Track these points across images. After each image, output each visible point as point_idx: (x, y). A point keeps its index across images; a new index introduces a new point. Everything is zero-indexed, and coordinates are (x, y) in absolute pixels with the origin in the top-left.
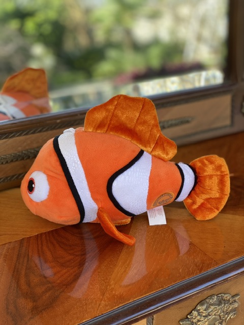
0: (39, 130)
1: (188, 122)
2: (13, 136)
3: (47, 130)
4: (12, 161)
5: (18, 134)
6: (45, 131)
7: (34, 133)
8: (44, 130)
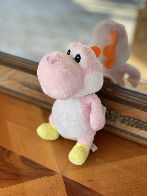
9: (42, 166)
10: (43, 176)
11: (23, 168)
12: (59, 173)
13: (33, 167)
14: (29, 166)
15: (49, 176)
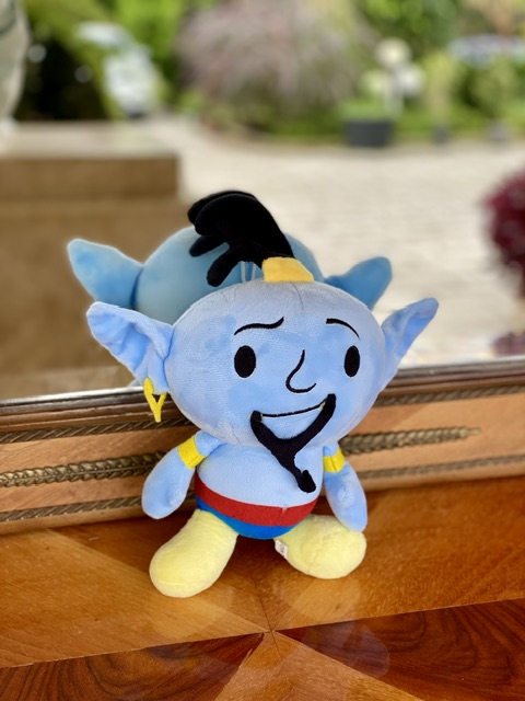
0: (107, 428)
1: (457, 437)
3: (124, 430)
4: (46, 481)
5: (62, 433)
6: (119, 431)
7: (92, 433)
8: (119, 428)
9: (217, 640)
10: (244, 655)
11: (182, 668)
12: (265, 630)
13: (201, 654)
15: (254, 649)
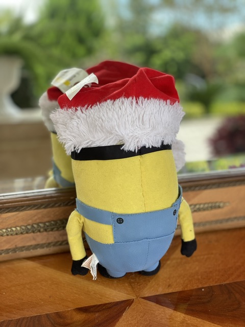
0: (51, 205)
1: (219, 207)
2: (25, 210)
3: (59, 206)
4: (22, 233)
5: (29, 208)
6: (57, 207)
7: (45, 208)
8: (57, 205)
9: (111, 303)
10: (125, 309)
13: (104, 309)
14: (98, 311)
15: (130, 306)
